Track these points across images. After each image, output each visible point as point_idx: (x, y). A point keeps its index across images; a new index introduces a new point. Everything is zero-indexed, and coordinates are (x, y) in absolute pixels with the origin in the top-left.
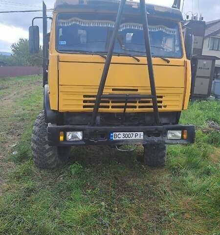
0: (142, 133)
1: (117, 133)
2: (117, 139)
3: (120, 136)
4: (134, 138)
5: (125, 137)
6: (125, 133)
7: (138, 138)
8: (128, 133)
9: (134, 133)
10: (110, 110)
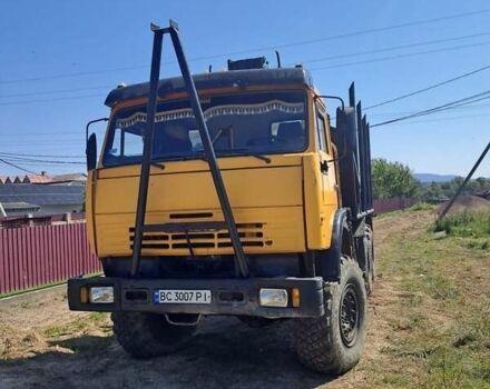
0: (208, 293)
1: (166, 291)
2: (166, 301)
3: (170, 296)
4: (194, 301)
5: (179, 298)
6: (179, 291)
7: (201, 301)
8: (183, 291)
9: (195, 292)
10: (171, 252)
